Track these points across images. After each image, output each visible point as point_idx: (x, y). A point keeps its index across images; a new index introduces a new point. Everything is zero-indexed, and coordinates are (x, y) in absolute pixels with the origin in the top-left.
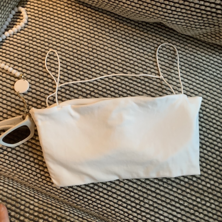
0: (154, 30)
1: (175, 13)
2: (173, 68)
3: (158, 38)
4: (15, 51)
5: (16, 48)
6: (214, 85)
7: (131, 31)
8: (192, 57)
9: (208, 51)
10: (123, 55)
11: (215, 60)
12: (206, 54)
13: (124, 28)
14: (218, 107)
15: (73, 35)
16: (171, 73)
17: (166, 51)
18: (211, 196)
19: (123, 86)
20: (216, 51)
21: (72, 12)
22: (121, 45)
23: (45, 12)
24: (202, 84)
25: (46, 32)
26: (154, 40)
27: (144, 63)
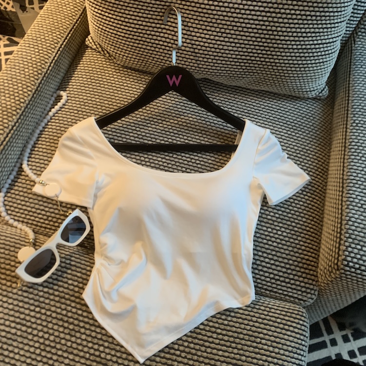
1: (216, 65)
4: (68, 117)
5: (68, 113)
8: (243, 104)
10: (176, 109)
11: (266, 104)
12: (255, 100)
15: (125, 97)
18: (281, 225)
19: (181, 136)
20: (265, 97)
21: (120, 76)
22: (173, 100)
23: (93, 79)
25: (97, 97)
27: (198, 114)
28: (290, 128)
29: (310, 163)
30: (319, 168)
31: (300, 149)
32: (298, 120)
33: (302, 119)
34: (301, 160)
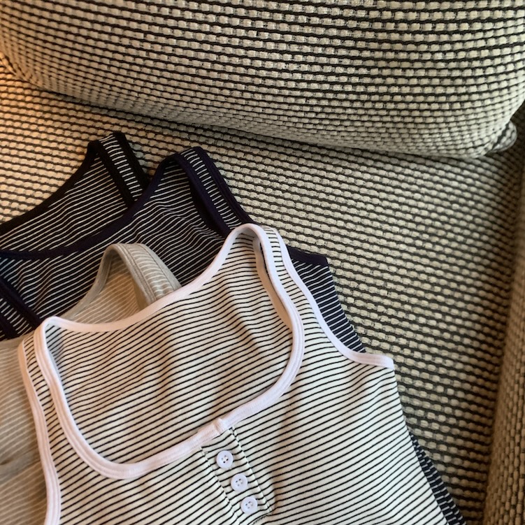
0: (229, 136)
2: (278, 210)
3: (240, 151)
6: (370, 230)
7: (181, 145)
8: (317, 179)
9: (349, 161)
11: (367, 176)
12: (345, 168)
13: (165, 142)
14: (384, 278)
16: (275, 220)
17: (260, 177)
20: (367, 158)
21: (53, 127)
24: (344, 232)
26: (230, 157)
28: (421, 232)
29: (465, 314)
30: (484, 325)
31: (443, 282)
32: (441, 210)
33: (450, 208)
34: (445, 309)
